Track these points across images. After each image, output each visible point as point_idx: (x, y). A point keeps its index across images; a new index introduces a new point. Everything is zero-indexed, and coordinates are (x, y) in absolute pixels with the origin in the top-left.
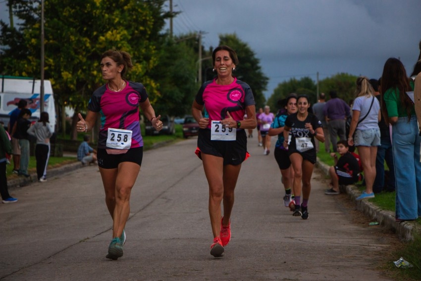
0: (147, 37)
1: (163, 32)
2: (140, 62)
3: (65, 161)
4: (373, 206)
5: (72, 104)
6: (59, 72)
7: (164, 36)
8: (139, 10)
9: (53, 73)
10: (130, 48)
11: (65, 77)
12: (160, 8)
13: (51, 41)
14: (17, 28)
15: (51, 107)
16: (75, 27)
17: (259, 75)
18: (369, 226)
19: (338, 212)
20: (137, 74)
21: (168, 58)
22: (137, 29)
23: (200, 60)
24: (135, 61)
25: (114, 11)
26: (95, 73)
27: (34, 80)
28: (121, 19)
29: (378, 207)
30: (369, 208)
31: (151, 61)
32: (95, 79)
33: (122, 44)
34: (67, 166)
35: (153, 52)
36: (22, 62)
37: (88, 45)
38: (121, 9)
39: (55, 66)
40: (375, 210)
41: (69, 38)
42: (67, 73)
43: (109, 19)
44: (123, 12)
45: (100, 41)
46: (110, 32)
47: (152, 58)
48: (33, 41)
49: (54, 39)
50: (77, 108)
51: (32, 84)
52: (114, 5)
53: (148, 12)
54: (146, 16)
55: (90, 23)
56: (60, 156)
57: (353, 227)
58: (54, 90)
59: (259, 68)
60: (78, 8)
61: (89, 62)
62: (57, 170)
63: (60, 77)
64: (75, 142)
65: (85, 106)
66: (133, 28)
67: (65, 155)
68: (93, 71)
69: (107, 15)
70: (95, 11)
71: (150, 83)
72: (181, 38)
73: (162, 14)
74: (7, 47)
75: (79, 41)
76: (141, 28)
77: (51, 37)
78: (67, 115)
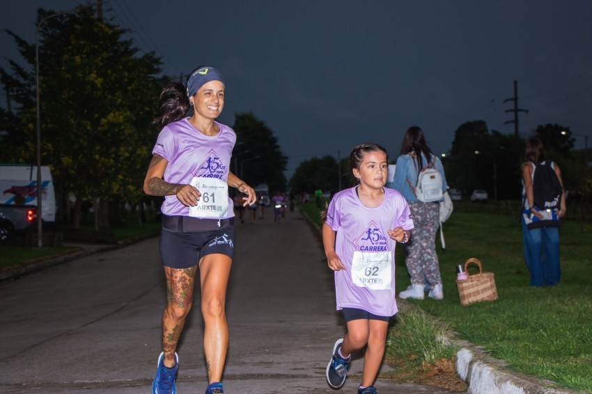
3: (65, 251)
5: (74, 190)
6: (59, 158)
8: (144, 90)
9: (52, 159)
10: (135, 130)
11: (65, 163)
13: (50, 125)
14: (15, 112)
15: (51, 194)
16: (75, 110)
17: (279, 154)
20: (142, 156)
22: (142, 109)
24: (141, 143)
25: (116, 92)
26: (97, 157)
27: (32, 166)
28: (123, 100)
32: (97, 164)
33: (126, 126)
34: (67, 256)
36: (19, 148)
37: (89, 128)
38: (124, 90)
39: (54, 151)
41: (69, 122)
42: (67, 158)
43: (112, 100)
44: (126, 92)
45: (102, 123)
46: (112, 114)
48: (31, 125)
49: (53, 123)
50: (78, 194)
51: (29, 171)
52: (117, 85)
55: (90, 105)
56: (60, 246)
58: (54, 177)
59: (278, 147)
60: (78, 89)
61: (91, 146)
62: (56, 261)
63: (60, 162)
65: (87, 192)
66: (137, 109)
67: (65, 245)
68: (95, 155)
69: (109, 96)
70: (95, 92)
74: (4, 133)
75: (79, 124)
76: (147, 109)
77: (49, 121)
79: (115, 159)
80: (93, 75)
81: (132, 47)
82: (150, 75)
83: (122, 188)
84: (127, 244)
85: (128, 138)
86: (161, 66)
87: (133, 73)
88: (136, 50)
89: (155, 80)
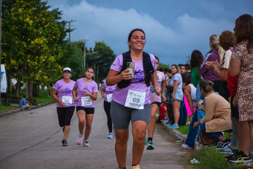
0: (57, 42)
1: (65, 39)
2: (53, 55)
3: (12, 108)
4: (178, 132)
5: (16, 77)
6: (9, 60)
7: (66, 42)
8: (53, 28)
9: (6, 61)
10: (48, 48)
11: (12, 63)
12: (64, 27)
13: (5, 44)
15: (5, 79)
16: (18, 36)
18: (176, 142)
19: (159, 136)
20: (52, 61)
21: (68, 53)
22: (52, 38)
23: (85, 55)
24: (50, 55)
25: (39, 28)
26: (29, 61)
28: (43, 32)
29: (180, 133)
30: (176, 133)
31: (59, 55)
32: (29, 64)
33: (44, 46)
34: (13, 110)
35: (60, 50)
37: (25, 46)
38: (43, 27)
39: (7, 57)
40: (179, 134)
41: (15, 42)
42: (13, 61)
43: (37, 32)
44: (44, 28)
45: (32, 44)
46: (37, 39)
47: (60, 53)
49: (6, 43)
50: (18, 79)
52: (39, 25)
53: (57, 29)
54: (56, 31)
55: (26, 34)
56: (9, 105)
57: (168, 143)
58: (6, 70)
60: (20, 26)
61: (26, 55)
62: (8, 113)
63: (10, 63)
64: (17, 97)
65: (23, 79)
66: (49, 38)
67: (12, 105)
68: (28, 60)
69: (35, 30)
70: (29, 28)
71: (58, 67)
72: (75, 43)
73: (65, 30)
75: (20, 43)
76: (54, 37)
77: (5, 41)
78: (13, 84)
79: (37, 62)
80: (28, 19)
81: (47, 5)
82: (56, 20)
83: (41, 77)
84: (42, 106)
85: (45, 52)
86: (61, 16)
87: (48, 19)
88: (49, 7)
89: (58, 23)
